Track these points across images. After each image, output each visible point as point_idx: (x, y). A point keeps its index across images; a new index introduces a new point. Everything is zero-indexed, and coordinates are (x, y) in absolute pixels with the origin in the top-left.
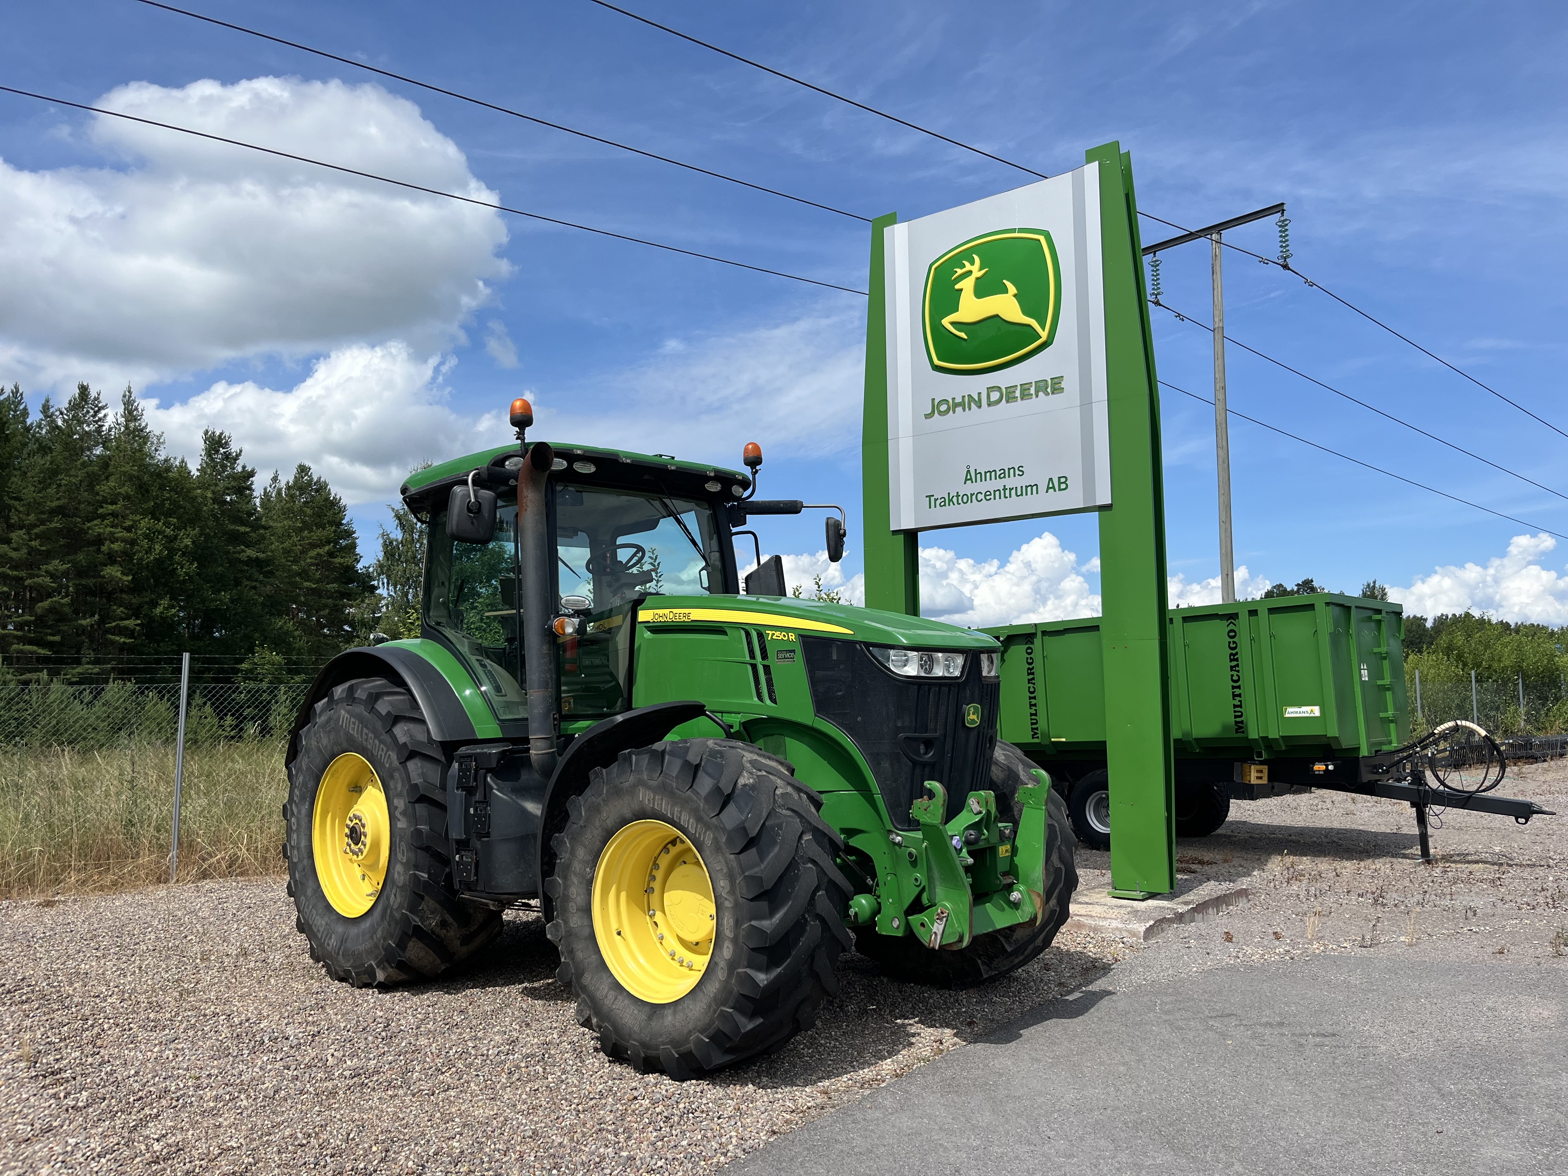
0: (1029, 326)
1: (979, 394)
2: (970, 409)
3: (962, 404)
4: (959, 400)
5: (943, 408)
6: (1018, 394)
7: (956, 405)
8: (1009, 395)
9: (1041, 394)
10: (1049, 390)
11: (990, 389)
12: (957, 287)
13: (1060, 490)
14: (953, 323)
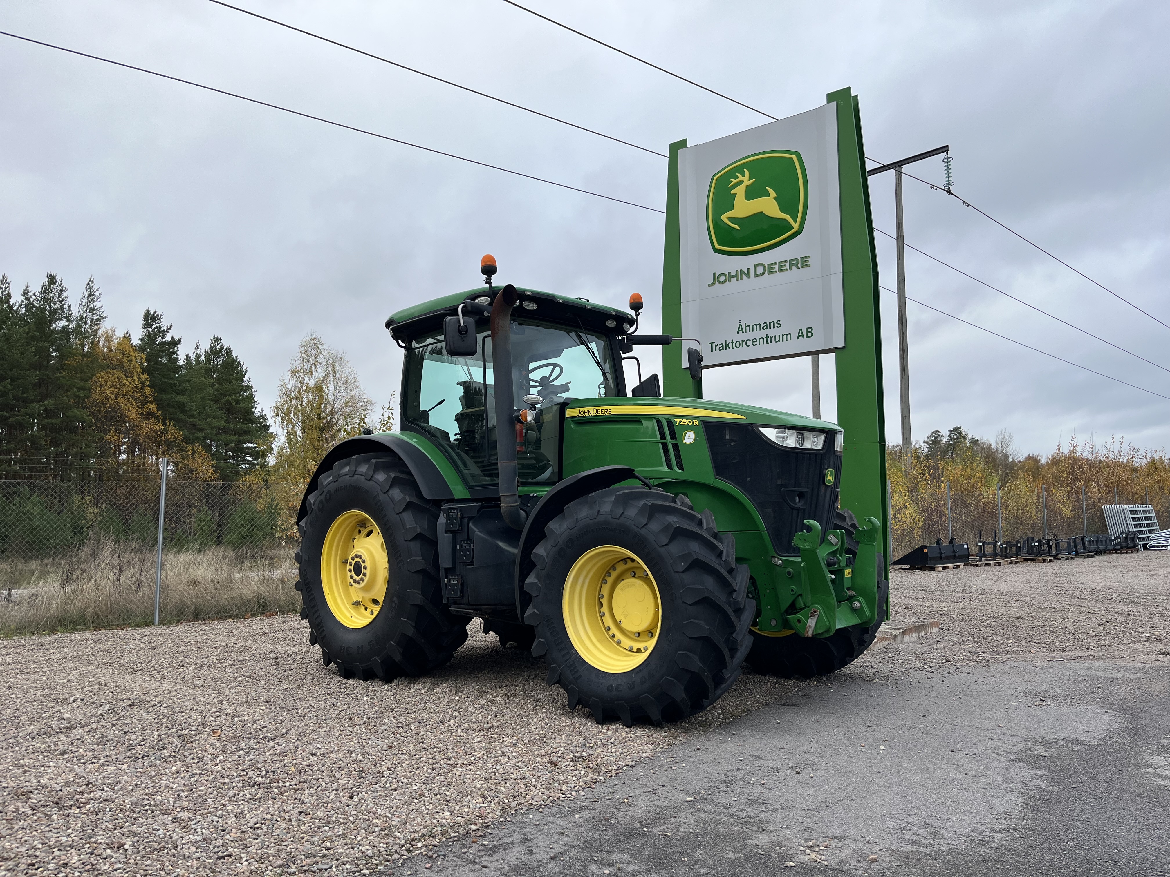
0: (785, 219)
1: (749, 269)
2: (741, 279)
3: (736, 276)
4: (733, 273)
5: (722, 279)
6: (777, 269)
7: (731, 277)
8: (770, 269)
9: (794, 268)
10: (799, 265)
11: (756, 266)
12: (732, 192)
13: (807, 337)
14: (729, 219)
